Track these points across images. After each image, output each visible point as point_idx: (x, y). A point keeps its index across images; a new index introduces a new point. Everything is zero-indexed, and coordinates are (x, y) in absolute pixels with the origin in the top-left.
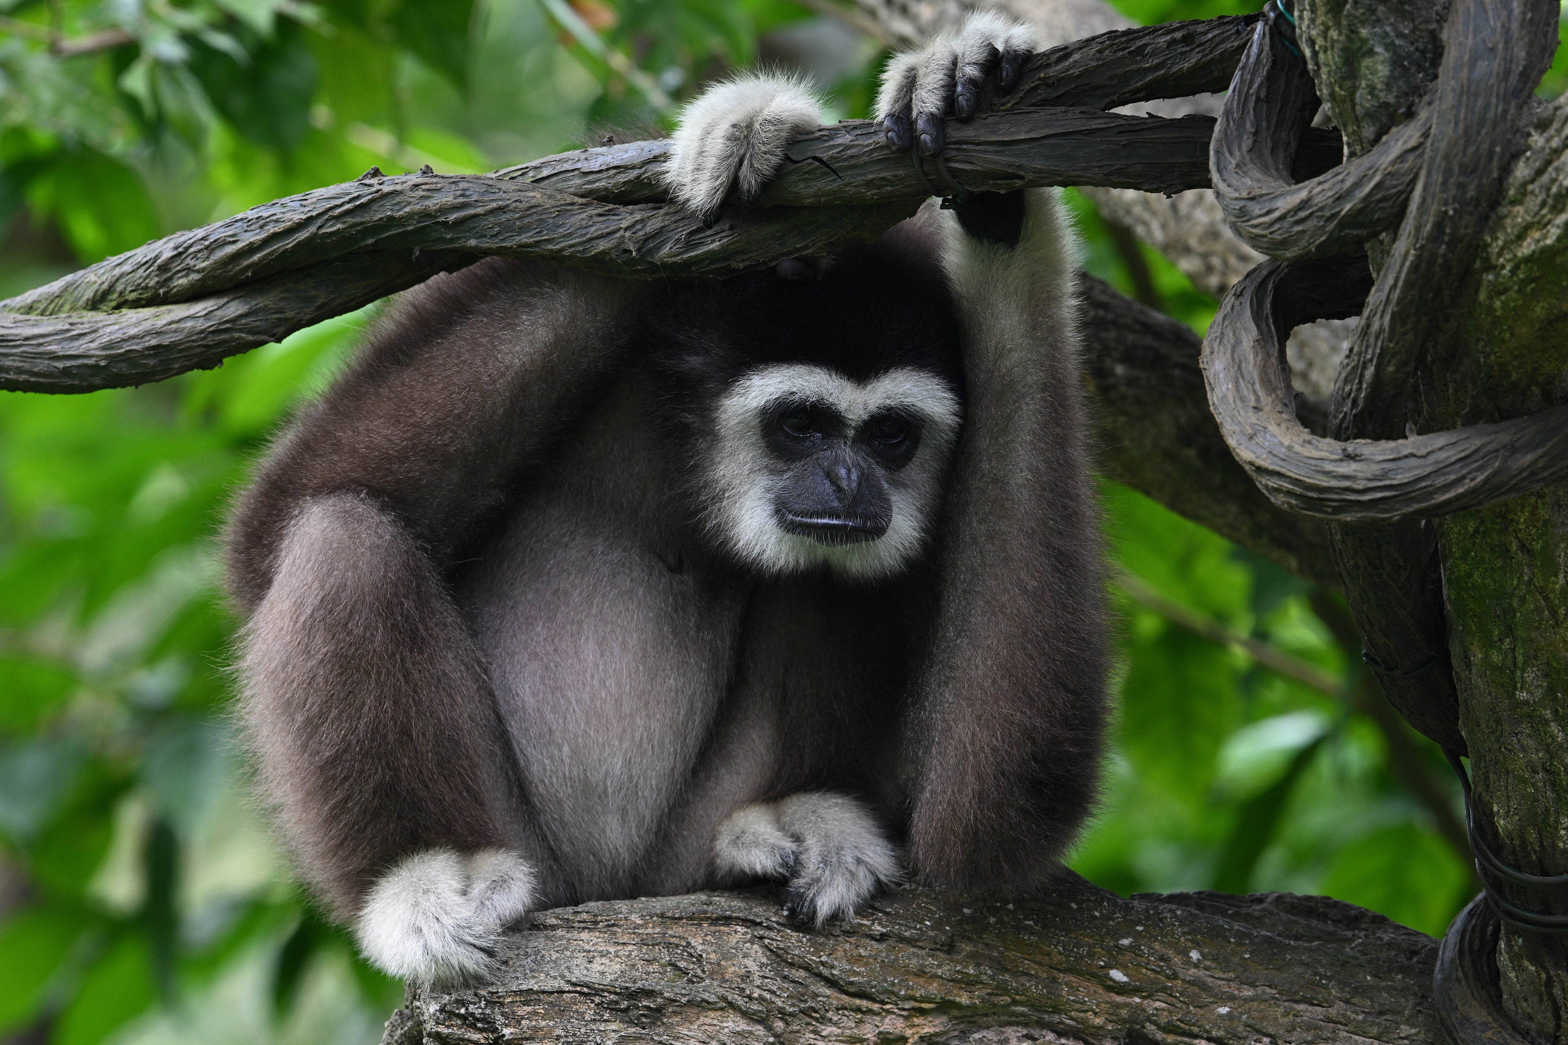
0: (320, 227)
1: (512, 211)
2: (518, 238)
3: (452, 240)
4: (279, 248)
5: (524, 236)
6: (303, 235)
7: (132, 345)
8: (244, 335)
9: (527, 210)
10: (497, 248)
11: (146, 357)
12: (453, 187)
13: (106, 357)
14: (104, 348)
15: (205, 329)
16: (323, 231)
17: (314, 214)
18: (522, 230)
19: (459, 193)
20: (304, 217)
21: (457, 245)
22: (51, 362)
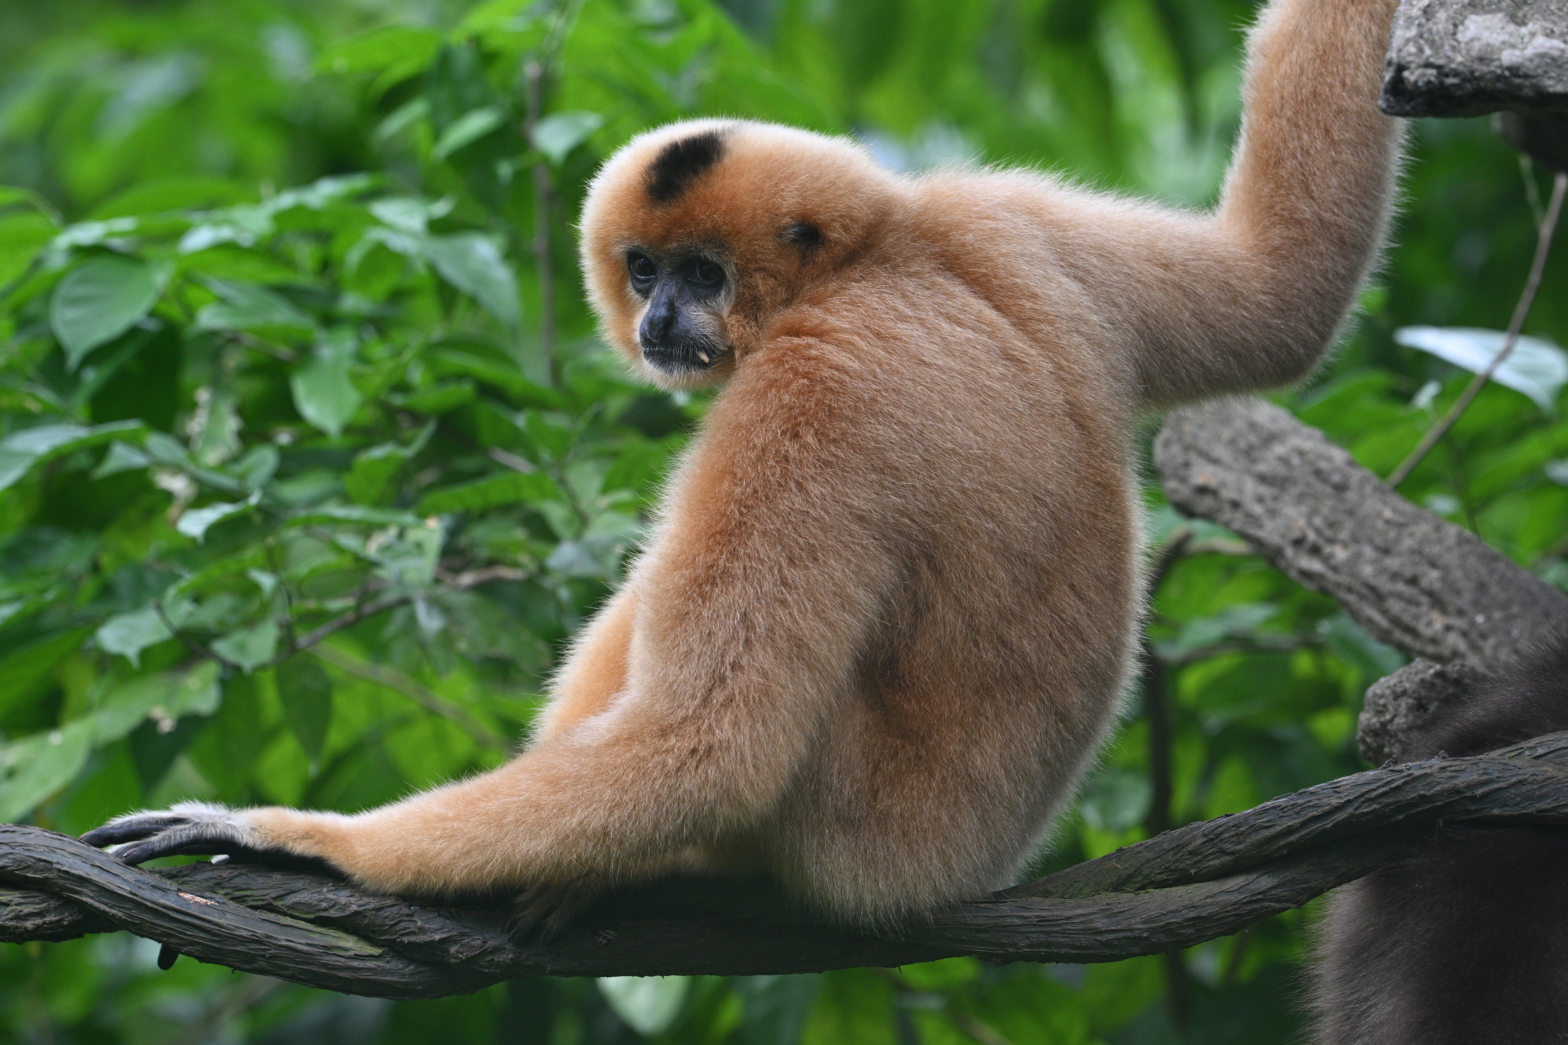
0: (1357, 809)
1: (1529, 783)
2: (1538, 805)
3: (1476, 811)
4: (1317, 828)
5: (1543, 803)
6: (1340, 816)
7: (1171, 918)
8: (1272, 904)
9: (1543, 782)
10: (1518, 814)
11: (1184, 927)
12: (1475, 767)
13: (1147, 930)
14: (1144, 923)
15: (1239, 901)
16: (1360, 811)
17: (1351, 798)
18: (1541, 798)
19: (1481, 772)
20: (1343, 801)
21: (1480, 815)
22: (1092, 937)
